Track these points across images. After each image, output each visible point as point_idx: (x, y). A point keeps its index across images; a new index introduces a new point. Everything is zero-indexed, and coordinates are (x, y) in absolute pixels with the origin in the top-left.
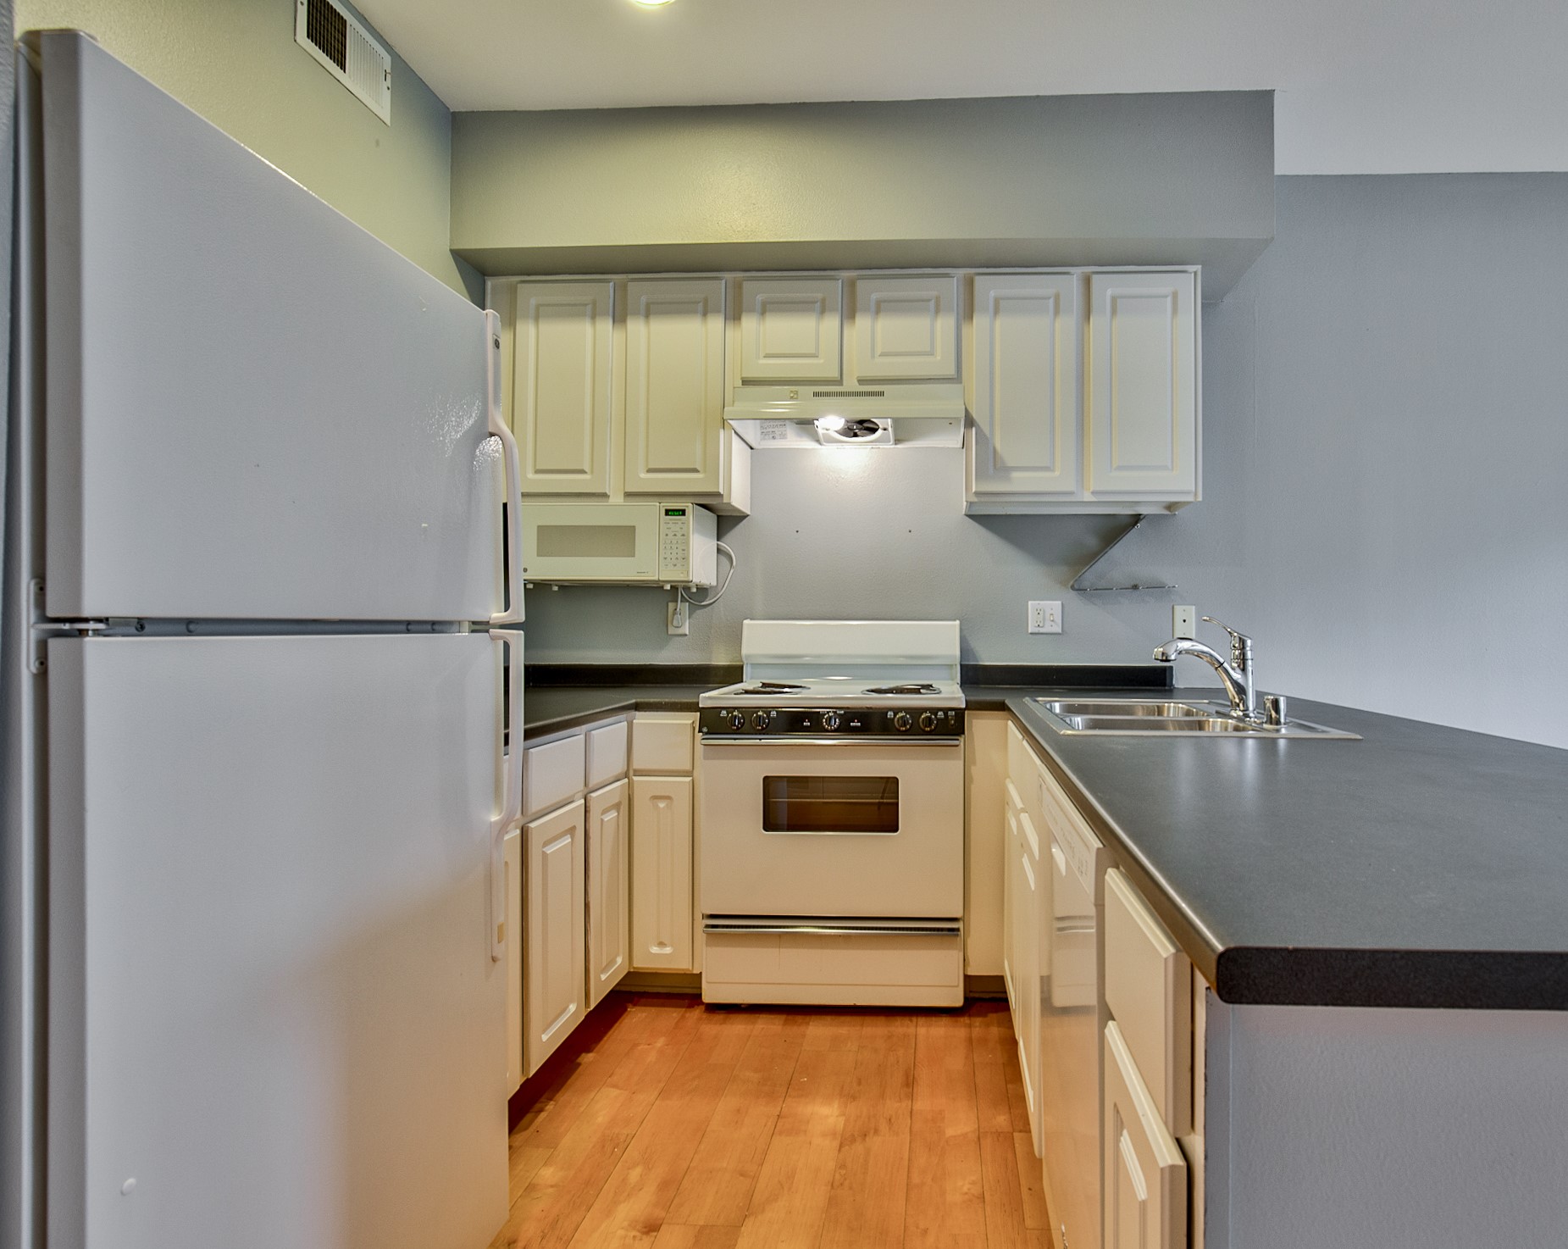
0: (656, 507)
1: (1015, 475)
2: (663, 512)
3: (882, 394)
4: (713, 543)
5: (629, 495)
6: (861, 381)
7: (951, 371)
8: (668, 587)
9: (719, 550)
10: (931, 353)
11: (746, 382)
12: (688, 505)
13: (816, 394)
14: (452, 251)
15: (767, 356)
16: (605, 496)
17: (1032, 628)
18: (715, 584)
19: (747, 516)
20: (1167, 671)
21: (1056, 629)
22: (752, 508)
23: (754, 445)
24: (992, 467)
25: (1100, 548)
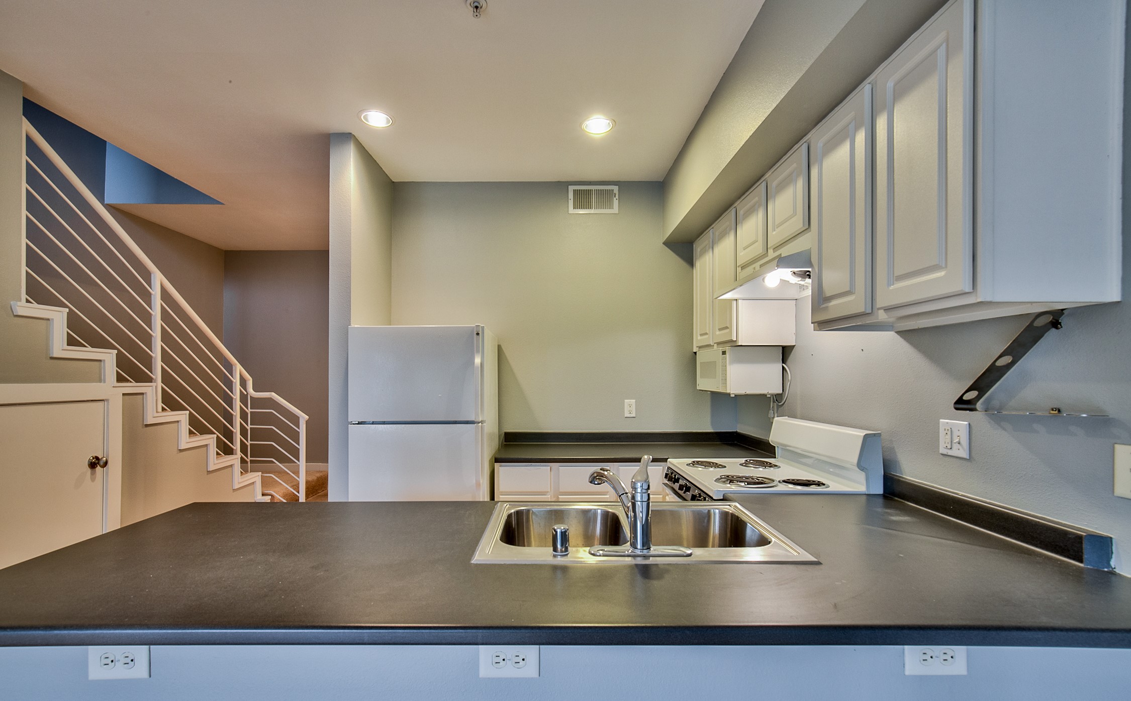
0: (721, 349)
1: (834, 303)
2: (721, 353)
3: (780, 255)
4: (779, 364)
5: (716, 344)
6: (775, 250)
7: (803, 224)
9: (783, 369)
10: (796, 214)
12: (728, 348)
13: (761, 266)
14: (663, 242)
15: (746, 247)
16: (711, 345)
17: (942, 450)
18: (781, 392)
19: (794, 346)
20: (1104, 544)
21: (964, 454)
22: (796, 343)
23: (796, 297)
24: (820, 299)
25: (1007, 359)
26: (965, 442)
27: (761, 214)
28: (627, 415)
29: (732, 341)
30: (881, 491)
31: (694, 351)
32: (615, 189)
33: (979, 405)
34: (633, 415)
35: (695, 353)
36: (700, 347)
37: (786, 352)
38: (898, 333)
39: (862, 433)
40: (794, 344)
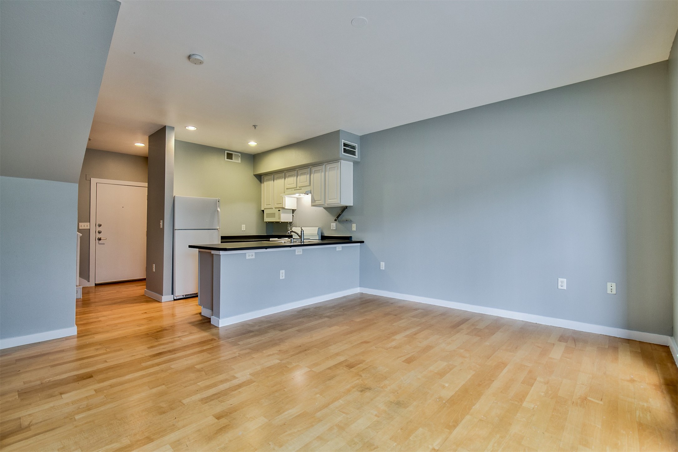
0: (278, 209)
1: (316, 202)
3: (301, 189)
4: (292, 214)
5: (275, 208)
6: (299, 187)
7: (308, 184)
8: (280, 222)
9: (293, 215)
10: (306, 182)
11: (287, 189)
12: (281, 209)
13: (294, 190)
14: (254, 175)
15: (289, 184)
16: (272, 208)
17: (332, 229)
18: (292, 221)
19: (296, 210)
20: (351, 237)
21: (335, 229)
22: (297, 208)
23: (297, 197)
24: (313, 200)
25: (341, 213)
26: (335, 227)
27: (295, 178)
28: (242, 230)
29: (283, 207)
30: (320, 239)
31: (262, 209)
32: (240, 154)
33: (337, 220)
34: (245, 230)
35: (263, 211)
36: (265, 209)
37: (293, 211)
38: (324, 208)
39: (318, 228)
40: (296, 209)
